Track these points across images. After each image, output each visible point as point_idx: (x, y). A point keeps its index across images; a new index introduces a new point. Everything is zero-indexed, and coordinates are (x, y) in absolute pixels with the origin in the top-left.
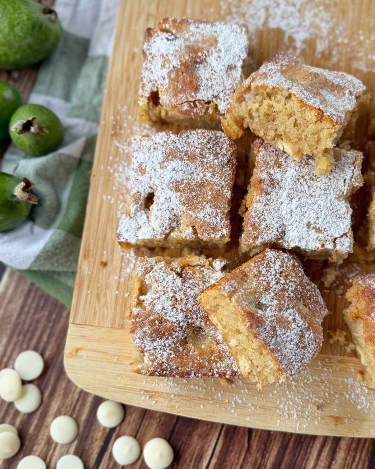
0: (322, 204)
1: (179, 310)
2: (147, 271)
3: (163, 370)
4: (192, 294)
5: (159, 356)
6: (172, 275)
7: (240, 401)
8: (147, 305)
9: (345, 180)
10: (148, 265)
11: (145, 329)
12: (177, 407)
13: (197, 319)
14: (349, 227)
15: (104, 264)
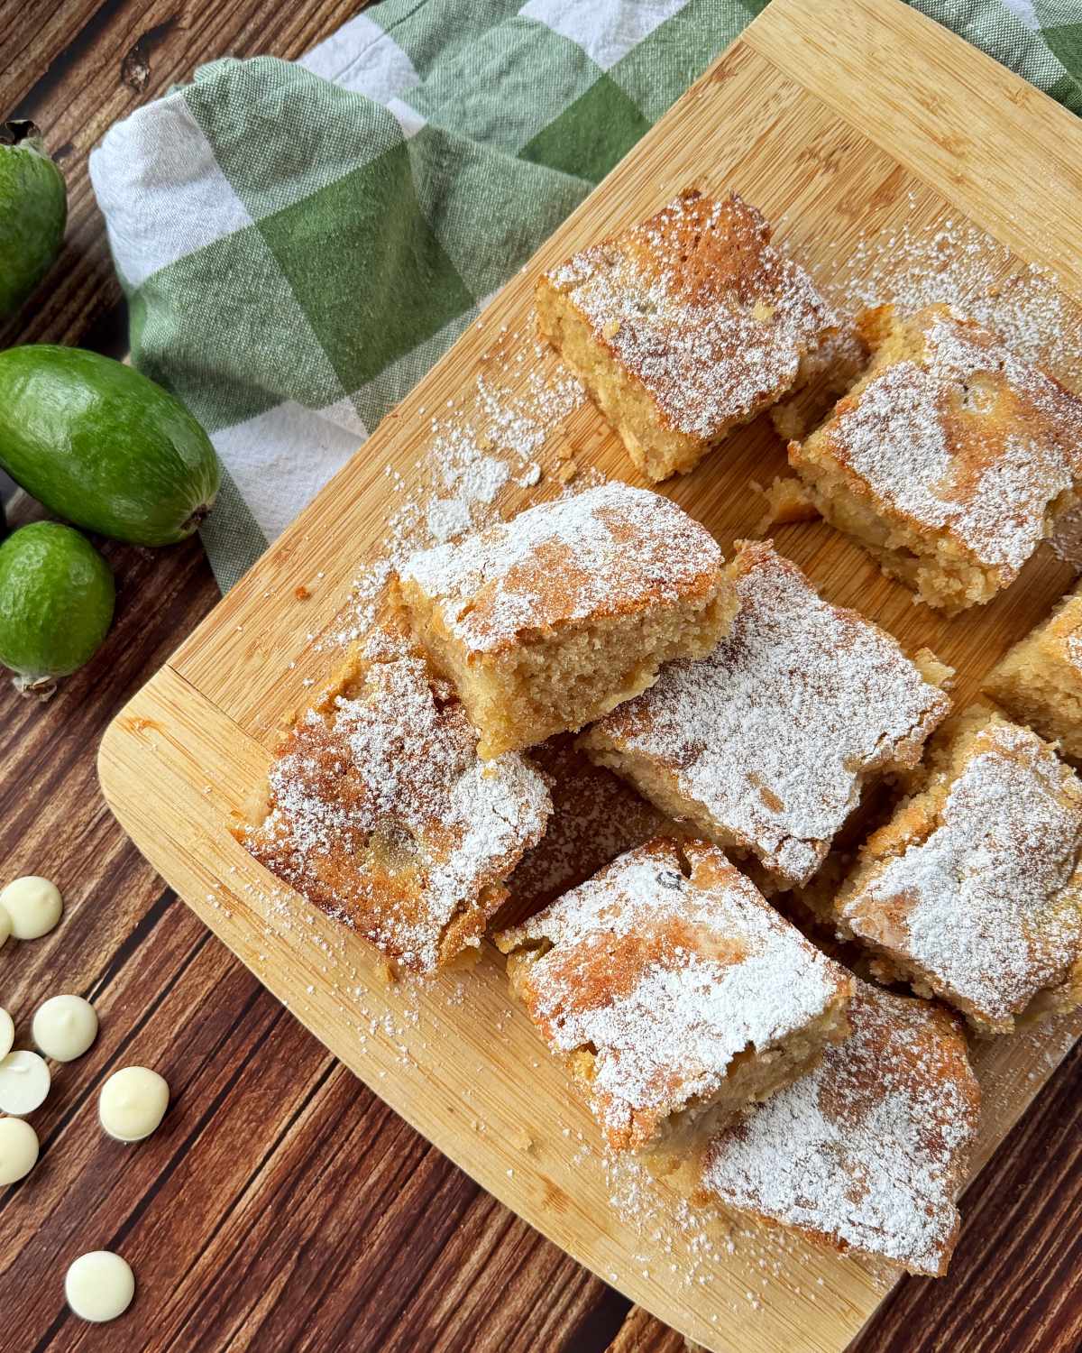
0: (808, 753)
1: (394, 772)
2: (382, 658)
3: (289, 866)
4: (439, 759)
5: (298, 833)
6: (424, 696)
7: (388, 1029)
8: (339, 721)
9: (885, 734)
10: (392, 648)
11: (305, 763)
12: (262, 958)
13: (416, 812)
14: (833, 831)
15: (304, 595)
